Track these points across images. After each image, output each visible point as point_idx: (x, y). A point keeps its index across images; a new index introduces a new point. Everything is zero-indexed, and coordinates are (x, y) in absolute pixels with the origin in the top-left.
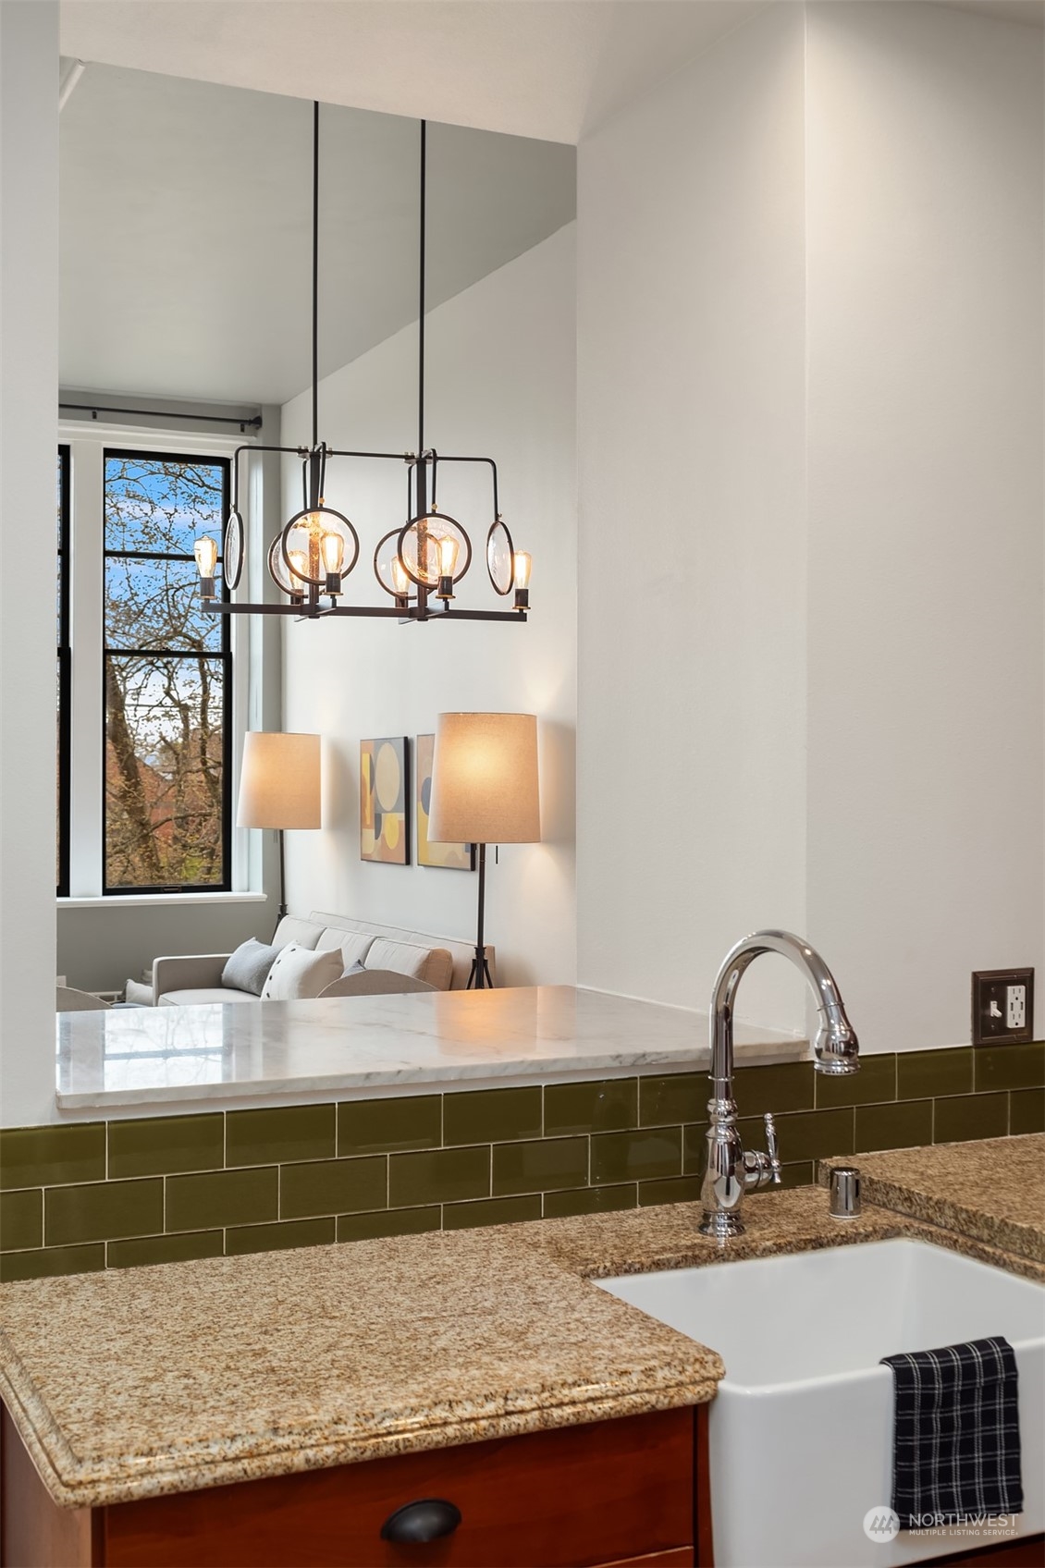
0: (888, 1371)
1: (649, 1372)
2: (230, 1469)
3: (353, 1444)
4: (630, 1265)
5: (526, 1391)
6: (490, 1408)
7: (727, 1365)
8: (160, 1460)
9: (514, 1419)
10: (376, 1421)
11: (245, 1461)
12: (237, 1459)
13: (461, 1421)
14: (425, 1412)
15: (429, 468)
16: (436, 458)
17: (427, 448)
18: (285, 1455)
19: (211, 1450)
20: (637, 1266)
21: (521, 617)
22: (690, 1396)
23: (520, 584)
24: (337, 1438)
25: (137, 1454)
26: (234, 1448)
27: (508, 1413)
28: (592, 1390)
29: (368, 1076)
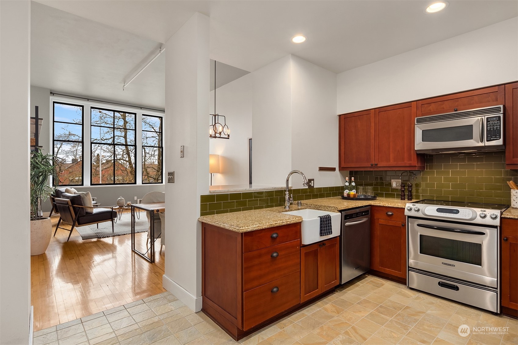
0: (319, 218)
1: (295, 218)
5: (284, 220)
6: (281, 222)
8: (249, 227)
12: (257, 227)
13: (279, 223)
14: (275, 222)
15: (217, 117)
16: (218, 116)
17: (216, 114)
18: (262, 227)
19: (254, 226)
21: (229, 138)
22: (300, 221)
23: (228, 134)
24: (267, 225)
25: (246, 227)
27: (283, 222)
28: (291, 220)
29: (246, 189)
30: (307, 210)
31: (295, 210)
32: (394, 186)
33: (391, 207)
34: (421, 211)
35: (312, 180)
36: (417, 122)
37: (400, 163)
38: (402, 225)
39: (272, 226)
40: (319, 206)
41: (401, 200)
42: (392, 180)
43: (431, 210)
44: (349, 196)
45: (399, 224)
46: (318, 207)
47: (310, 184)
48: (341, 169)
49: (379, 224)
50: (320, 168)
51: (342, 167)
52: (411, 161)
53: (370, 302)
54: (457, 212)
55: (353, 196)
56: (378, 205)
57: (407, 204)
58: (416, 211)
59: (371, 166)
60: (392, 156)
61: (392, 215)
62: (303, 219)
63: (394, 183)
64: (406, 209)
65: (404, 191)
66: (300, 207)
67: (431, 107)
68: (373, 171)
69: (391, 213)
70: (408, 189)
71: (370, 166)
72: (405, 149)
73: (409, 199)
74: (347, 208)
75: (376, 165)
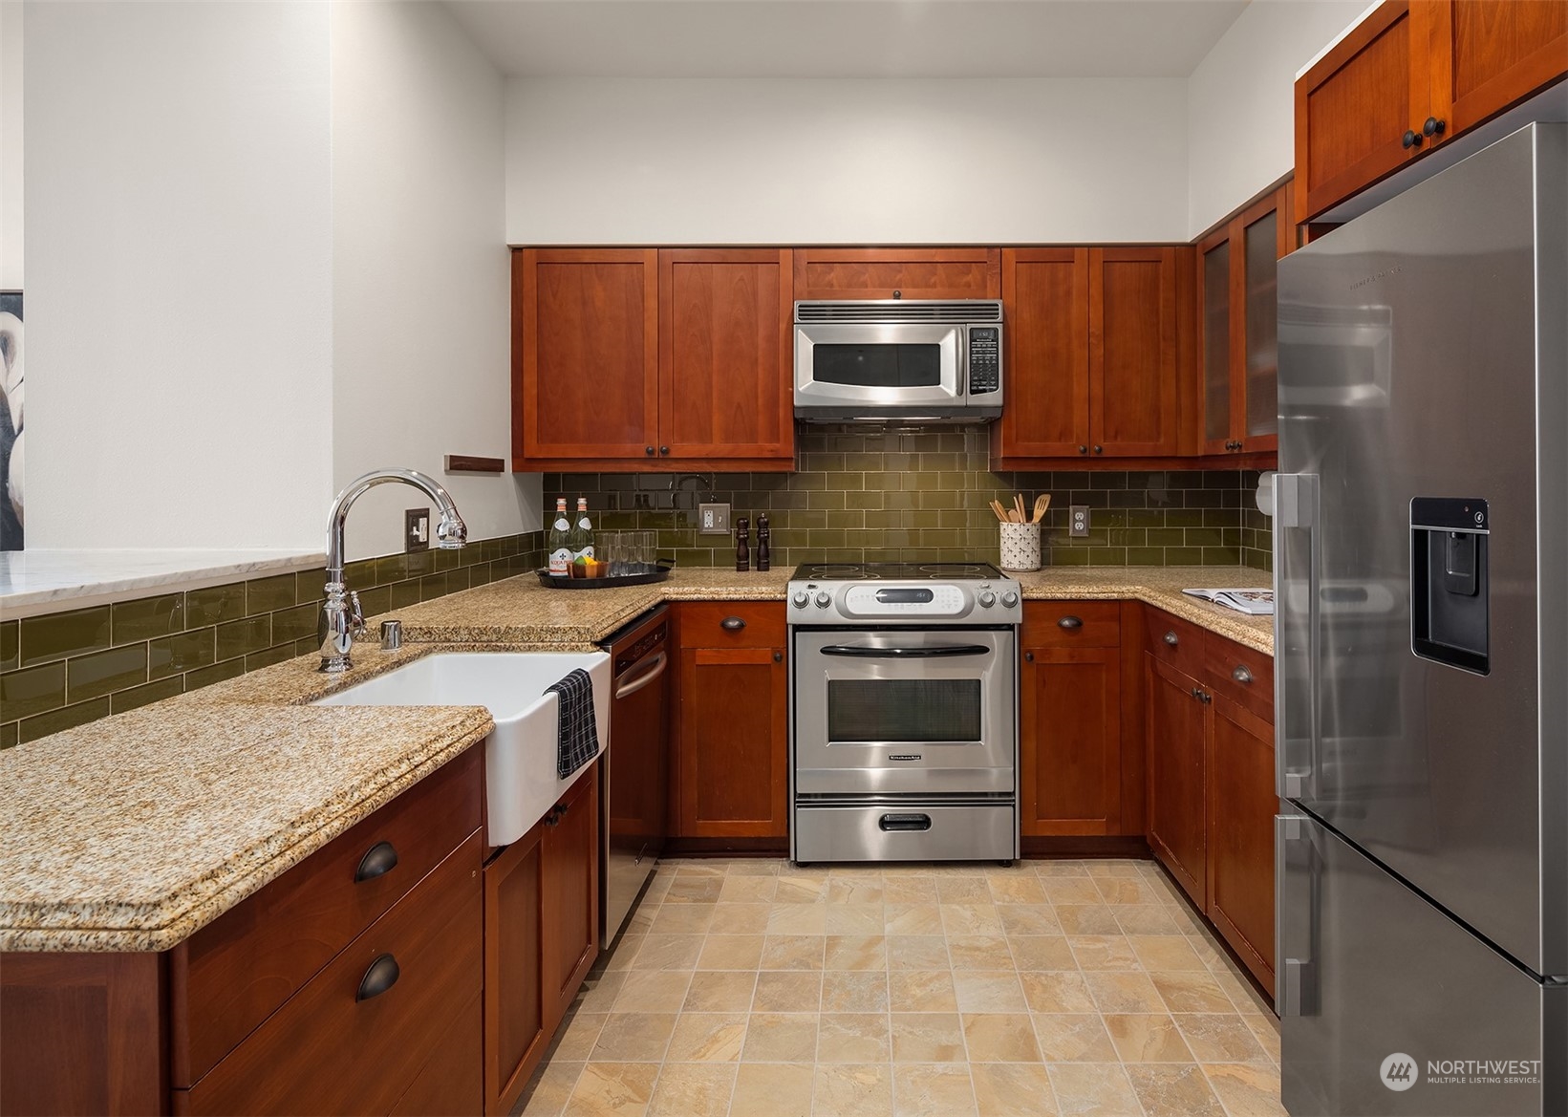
0: (554, 693)
1: (462, 723)
2: (283, 862)
3: (348, 815)
4: (313, 695)
5: (416, 751)
6: (405, 767)
7: (491, 711)
8: (225, 879)
9: (421, 768)
10: (349, 796)
11: (288, 852)
12: (281, 853)
13: (396, 779)
14: (373, 782)
18: (311, 837)
19: (258, 855)
20: (317, 695)
22: (487, 728)
24: (335, 815)
25: (203, 880)
26: (272, 848)
27: (416, 766)
28: (447, 741)
30: (437, 660)
31: (384, 670)
32: (706, 526)
33: (737, 601)
34: (836, 604)
35: (424, 516)
36: (800, 315)
37: (746, 449)
38: (776, 659)
39: (368, 808)
40: (496, 631)
41: (738, 570)
42: (701, 505)
43: (862, 598)
44: (579, 573)
45: (763, 655)
46: (494, 637)
47: (415, 532)
48: (523, 462)
49: (697, 665)
50: (453, 458)
51: (525, 456)
52: (778, 441)
53: (722, 977)
54: (927, 596)
55: (595, 571)
56: (695, 597)
57: (791, 584)
58: (820, 605)
59: (647, 456)
60: (717, 420)
61: (741, 626)
62: (495, 720)
63: (706, 515)
64: (790, 601)
65: (745, 540)
66: (396, 652)
67: (832, 275)
68: (596, 474)
69: (737, 623)
70: (759, 533)
71: (644, 455)
72: (760, 401)
73: (761, 568)
74: (618, 625)
75: (663, 452)
